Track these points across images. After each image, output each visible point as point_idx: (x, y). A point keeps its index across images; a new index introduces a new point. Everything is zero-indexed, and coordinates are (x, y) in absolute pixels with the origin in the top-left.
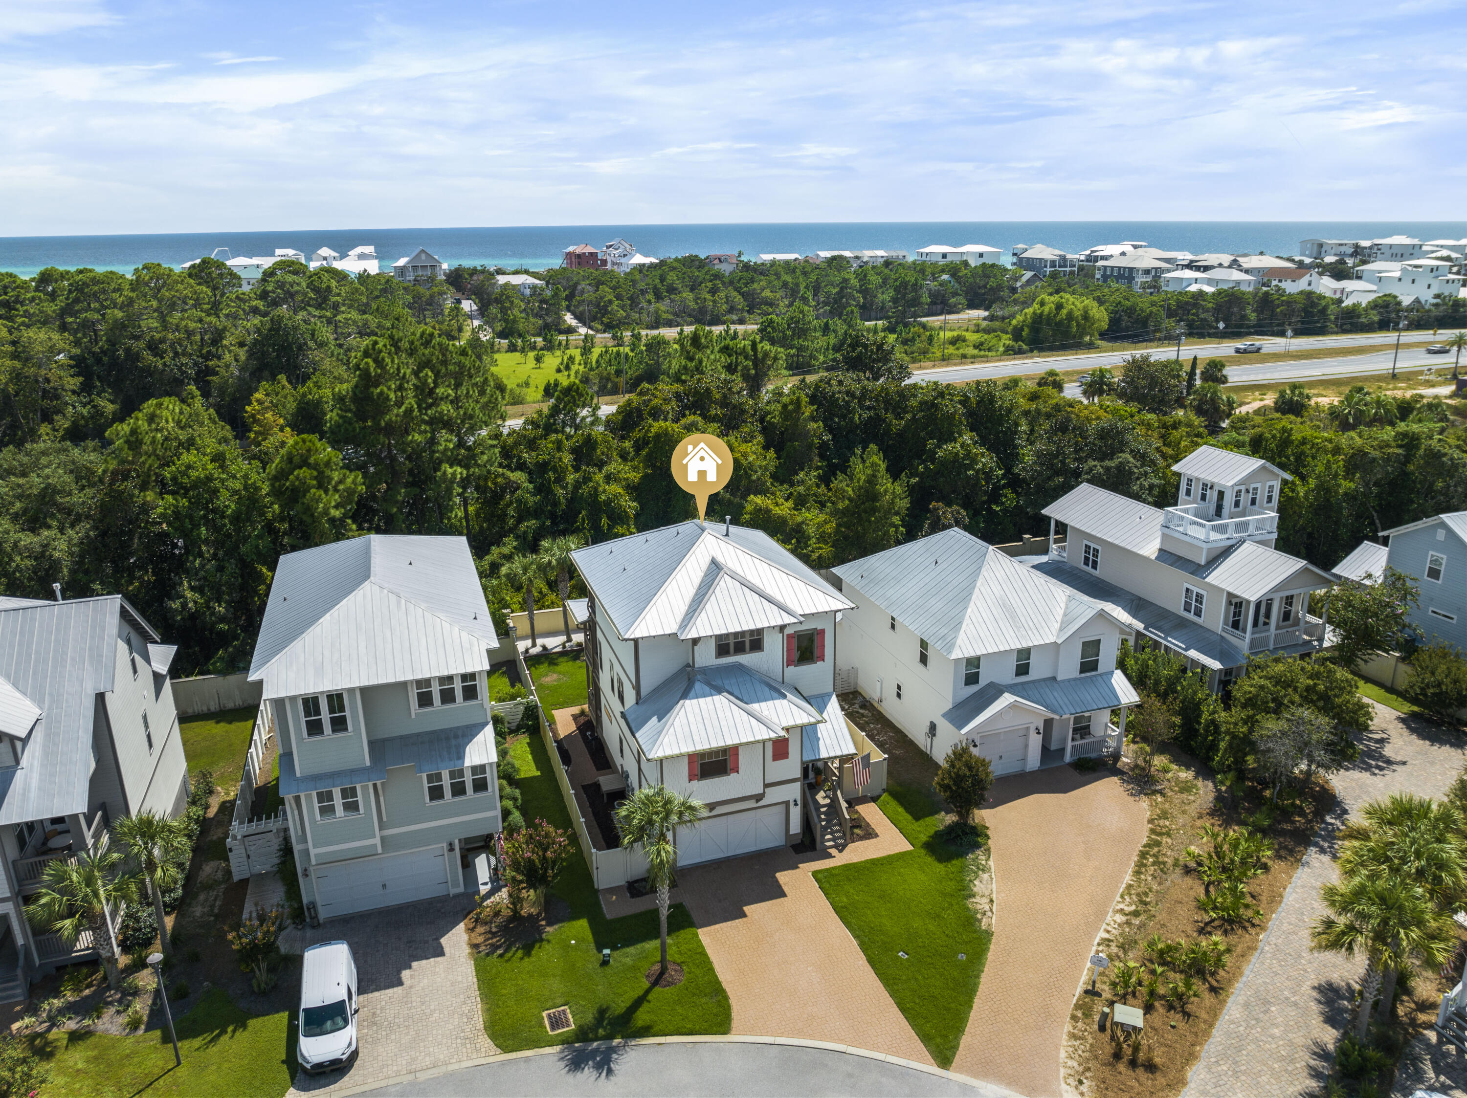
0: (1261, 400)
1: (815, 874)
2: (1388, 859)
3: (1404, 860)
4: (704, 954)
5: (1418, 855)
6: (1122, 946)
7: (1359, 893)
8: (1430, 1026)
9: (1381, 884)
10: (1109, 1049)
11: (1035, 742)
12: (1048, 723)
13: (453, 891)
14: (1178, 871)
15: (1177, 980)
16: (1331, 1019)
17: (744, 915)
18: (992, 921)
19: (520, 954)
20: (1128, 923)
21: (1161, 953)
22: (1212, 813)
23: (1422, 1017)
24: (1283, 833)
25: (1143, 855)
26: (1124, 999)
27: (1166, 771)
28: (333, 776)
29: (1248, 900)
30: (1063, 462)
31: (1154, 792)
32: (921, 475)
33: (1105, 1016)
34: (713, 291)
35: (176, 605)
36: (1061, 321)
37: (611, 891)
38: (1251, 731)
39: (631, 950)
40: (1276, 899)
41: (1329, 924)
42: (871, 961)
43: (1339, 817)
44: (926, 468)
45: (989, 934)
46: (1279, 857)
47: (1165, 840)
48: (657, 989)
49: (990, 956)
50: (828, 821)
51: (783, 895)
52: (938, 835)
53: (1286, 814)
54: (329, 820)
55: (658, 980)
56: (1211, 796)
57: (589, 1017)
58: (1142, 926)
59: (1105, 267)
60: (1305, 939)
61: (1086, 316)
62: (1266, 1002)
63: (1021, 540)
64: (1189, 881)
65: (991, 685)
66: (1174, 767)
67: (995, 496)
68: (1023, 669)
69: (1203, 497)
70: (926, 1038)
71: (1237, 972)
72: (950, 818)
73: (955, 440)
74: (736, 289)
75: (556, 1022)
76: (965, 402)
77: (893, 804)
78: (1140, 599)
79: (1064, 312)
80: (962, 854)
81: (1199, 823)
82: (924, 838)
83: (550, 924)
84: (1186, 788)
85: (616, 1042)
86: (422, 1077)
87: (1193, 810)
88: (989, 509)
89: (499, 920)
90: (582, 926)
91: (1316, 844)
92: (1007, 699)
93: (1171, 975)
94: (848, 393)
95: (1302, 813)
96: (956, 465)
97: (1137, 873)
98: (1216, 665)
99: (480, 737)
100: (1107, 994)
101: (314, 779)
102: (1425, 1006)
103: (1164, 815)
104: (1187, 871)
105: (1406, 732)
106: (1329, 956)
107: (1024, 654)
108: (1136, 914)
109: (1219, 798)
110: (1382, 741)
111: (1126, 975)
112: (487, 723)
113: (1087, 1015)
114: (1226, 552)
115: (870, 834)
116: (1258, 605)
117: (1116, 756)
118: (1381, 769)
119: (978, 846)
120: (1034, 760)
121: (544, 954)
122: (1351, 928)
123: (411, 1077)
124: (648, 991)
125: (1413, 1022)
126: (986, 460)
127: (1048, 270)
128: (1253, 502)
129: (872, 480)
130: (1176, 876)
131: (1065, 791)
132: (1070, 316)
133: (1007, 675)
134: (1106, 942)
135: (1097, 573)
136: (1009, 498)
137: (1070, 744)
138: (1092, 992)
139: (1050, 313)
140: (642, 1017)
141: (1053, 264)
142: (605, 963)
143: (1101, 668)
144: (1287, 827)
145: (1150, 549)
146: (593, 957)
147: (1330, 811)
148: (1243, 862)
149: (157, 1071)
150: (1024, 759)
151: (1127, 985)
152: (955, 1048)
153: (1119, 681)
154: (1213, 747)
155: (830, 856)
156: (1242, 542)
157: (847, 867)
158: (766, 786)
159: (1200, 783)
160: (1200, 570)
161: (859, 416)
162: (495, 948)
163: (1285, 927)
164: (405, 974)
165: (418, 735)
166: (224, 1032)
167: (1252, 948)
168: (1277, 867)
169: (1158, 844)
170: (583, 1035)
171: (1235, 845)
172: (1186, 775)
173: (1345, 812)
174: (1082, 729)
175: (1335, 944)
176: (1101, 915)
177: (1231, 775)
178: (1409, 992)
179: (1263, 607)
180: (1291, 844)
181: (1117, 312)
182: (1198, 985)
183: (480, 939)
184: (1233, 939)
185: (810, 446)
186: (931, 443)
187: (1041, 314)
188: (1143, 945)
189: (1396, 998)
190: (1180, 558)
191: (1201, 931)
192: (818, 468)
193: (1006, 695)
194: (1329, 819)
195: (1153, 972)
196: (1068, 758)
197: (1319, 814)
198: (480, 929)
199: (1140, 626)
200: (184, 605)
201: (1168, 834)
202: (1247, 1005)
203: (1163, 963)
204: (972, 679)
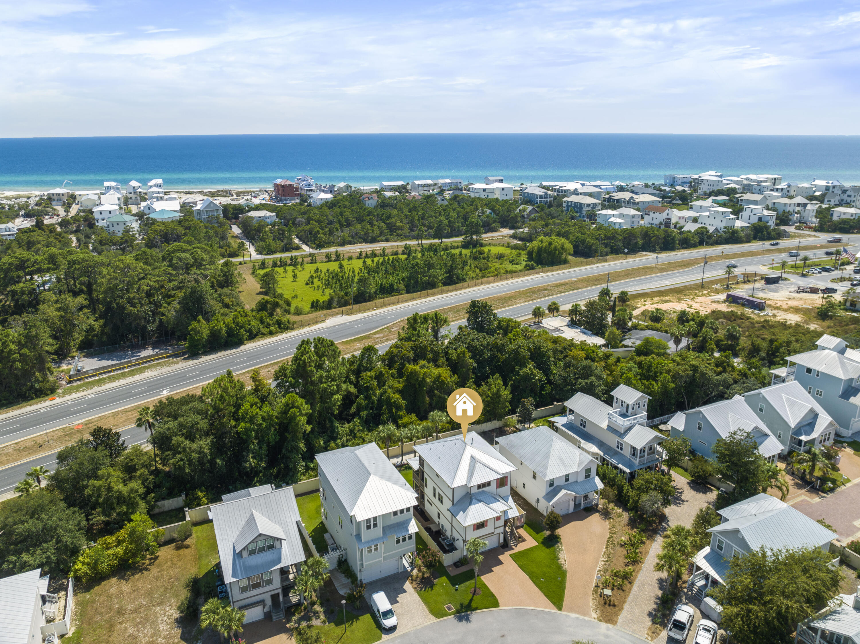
0: (645, 305)
1: (510, 555)
2: (672, 546)
3: (676, 546)
4: (484, 584)
5: (679, 544)
6: (604, 572)
7: (665, 556)
8: (685, 588)
9: (671, 553)
10: (603, 602)
11: (572, 504)
12: (575, 497)
13: (400, 571)
14: (619, 546)
15: (620, 580)
16: (660, 588)
17: (492, 571)
18: (566, 567)
19: (430, 589)
20: (605, 564)
21: (615, 573)
22: (628, 525)
23: (684, 585)
24: (649, 530)
25: (608, 541)
26: (606, 588)
27: (613, 509)
28: (372, 541)
29: (639, 554)
30: (570, 380)
31: (610, 518)
32: (514, 381)
33: (601, 593)
34: (371, 223)
35: (247, 465)
36: (551, 251)
37: (449, 566)
38: (639, 499)
39: (462, 585)
40: (647, 553)
41: (658, 564)
42: (534, 582)
43: (666, 523)
44: (516, 378)
45: (566, 571)
46: (648, 539)
47: (614, 535)
48: (475, 596)
49: (567, 578)
50: (511, 537)
51: (502, 563)
52: (545, 539)
53: (650, 523)
54: (370, 554)
55: (474, 593)
56: (627, 518)
57: (459, 607)
58: (609, 565)
59: (568, 201)
60: (652, 568)
61: (563, 248)
62: (644, 585)
63: (553, 404)
64: (622, 549)
65: (557, 486)
66: (616, 508)
67: (542, 388)
68: (567, 480)
69: (622, 405)
70: (554, 603)
71: (635, 578)
72: (548, 533)
73: (526, 367)
74: (383, 222)
75: (449, 609)
76: (529, 349)
77: (529, 529)
78: (601, 441)
79: (553, 246)
80: (553, 545)
81: (624, 529)
82: (541, 540)
83: (435, 579)
84: (620, 516)
85: (469, 612)
86: (418, 627)
87: (622, 524)
88: (541, 393)
89: (418, 579)
90: (444, 579)
91: (659, 534)
92: (563, 492)
93: (618, 579)
94: (482, 345)
95: (655, 523)
96: (527, 378)
97: (607, 548)
98: (628, 471)
99: (411, 523)
100: (601, 586)
101: (368, 542)
102: (684, 582)
103: (613, 526)
104: (621, 546)
105: (689, 488)
106: (658, 572)
107: (568, 475)
108: (607, 561)
109: (630, 519)
110: (681, 493)
111: (606, 581)
112: (411, 519)
113: (596, 593)
114: (630, 429)
115: (524, 540)
116: (641, 450)
117: (597, 505)
118: (680, 504)
119: (558, 542)
120: (571, 509)
121: (436, 589)
122: (663, 565)
123: (414, 629)
124: (473, 597)
125: (681, 587)
126: (539, 375)
127: (539, 200)
128: (639, 407)
129: (498, 390)
130: (618, 547)
131: (582, 520)
132: (555, 248)
133: (562, 482)
134: (599, 571)
135: (585, 429)
136: (548, 388)
137: (582, 503)
138: (597, 586)
139: (546, 247)
140: (474, 605)
141: (541, 197)
142: (456, 590)
143: (591, 477)
144: (651, 528)
145: (604, 425)
146: (452, 589)
147: (664, 521)
148: (638, 542)
149: (341, 634)
150: (568, 509)
151: (606, 583)
152: (562, 605)
153: (597, 480)
154: (628, 501)
155: (513, 549)
156: (635, 424)
157: (520, 552)
158: (495, 528)
159: (624, 513)
160: (622, 435)
161: (487, 354)
162: (422, 588)
163: (650, 562)
164: (398, 599)
165: (393, 524)
166: (353, 621)
167: (640, 569)
168: (648, 542)
169: (612, 537)
170: (458, 612)
171: (635, 537)
172: (619, 510)
173: (668, 521)
174: (586, 497)
175: (659, 570)
176: (597, 563)
177: (633, 512)
178: (681, 578)
179: (643, 451)
180: (651, 534)
181: (577, 242)
182: (626, 582)
183: (416, 586)
184: (635, 567)
185: (469, 369)
186: (517, 368)
187: (542, 247)
188: (610, 571)
189: (677, 581)
190: (615, 430)
191: (626, 565)
192: (472, 378)
193: (563, 490)
194: (663, 524)
195: (613, 579)
196: (582, 507)
197: (660, 523)
198: (414, 583)
199: (602, 454)
200: (250, 464)
201: (615, 533)
202: (639, 586)
203: (616, 576)
204: (551, 485)
